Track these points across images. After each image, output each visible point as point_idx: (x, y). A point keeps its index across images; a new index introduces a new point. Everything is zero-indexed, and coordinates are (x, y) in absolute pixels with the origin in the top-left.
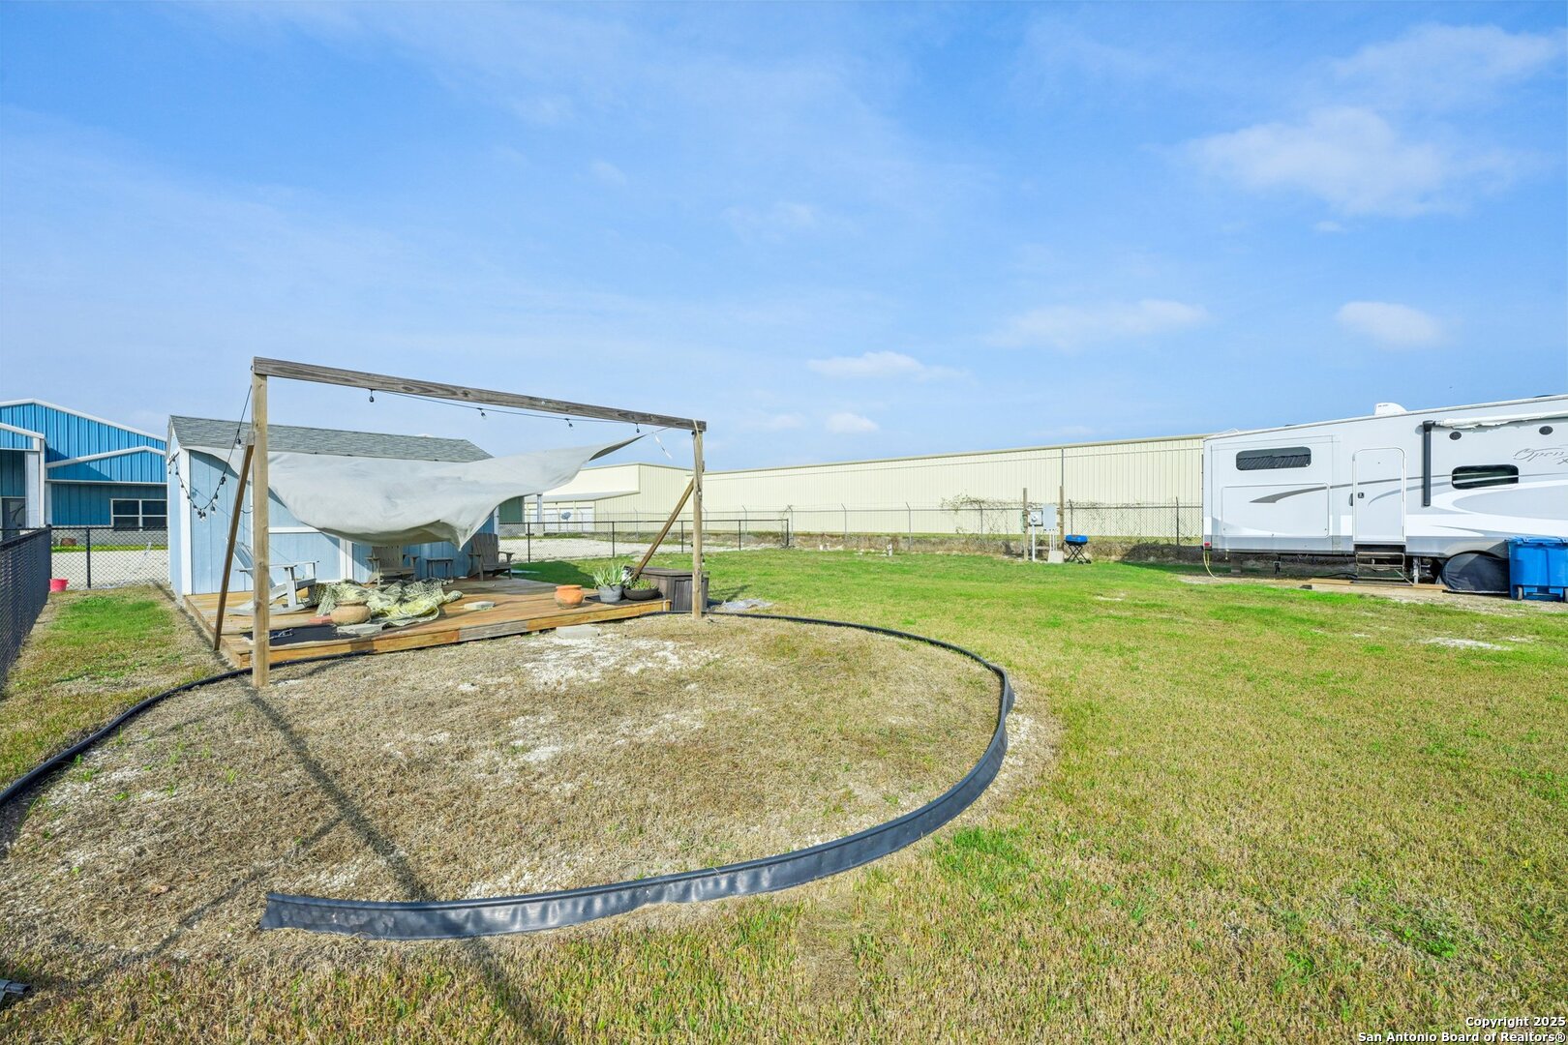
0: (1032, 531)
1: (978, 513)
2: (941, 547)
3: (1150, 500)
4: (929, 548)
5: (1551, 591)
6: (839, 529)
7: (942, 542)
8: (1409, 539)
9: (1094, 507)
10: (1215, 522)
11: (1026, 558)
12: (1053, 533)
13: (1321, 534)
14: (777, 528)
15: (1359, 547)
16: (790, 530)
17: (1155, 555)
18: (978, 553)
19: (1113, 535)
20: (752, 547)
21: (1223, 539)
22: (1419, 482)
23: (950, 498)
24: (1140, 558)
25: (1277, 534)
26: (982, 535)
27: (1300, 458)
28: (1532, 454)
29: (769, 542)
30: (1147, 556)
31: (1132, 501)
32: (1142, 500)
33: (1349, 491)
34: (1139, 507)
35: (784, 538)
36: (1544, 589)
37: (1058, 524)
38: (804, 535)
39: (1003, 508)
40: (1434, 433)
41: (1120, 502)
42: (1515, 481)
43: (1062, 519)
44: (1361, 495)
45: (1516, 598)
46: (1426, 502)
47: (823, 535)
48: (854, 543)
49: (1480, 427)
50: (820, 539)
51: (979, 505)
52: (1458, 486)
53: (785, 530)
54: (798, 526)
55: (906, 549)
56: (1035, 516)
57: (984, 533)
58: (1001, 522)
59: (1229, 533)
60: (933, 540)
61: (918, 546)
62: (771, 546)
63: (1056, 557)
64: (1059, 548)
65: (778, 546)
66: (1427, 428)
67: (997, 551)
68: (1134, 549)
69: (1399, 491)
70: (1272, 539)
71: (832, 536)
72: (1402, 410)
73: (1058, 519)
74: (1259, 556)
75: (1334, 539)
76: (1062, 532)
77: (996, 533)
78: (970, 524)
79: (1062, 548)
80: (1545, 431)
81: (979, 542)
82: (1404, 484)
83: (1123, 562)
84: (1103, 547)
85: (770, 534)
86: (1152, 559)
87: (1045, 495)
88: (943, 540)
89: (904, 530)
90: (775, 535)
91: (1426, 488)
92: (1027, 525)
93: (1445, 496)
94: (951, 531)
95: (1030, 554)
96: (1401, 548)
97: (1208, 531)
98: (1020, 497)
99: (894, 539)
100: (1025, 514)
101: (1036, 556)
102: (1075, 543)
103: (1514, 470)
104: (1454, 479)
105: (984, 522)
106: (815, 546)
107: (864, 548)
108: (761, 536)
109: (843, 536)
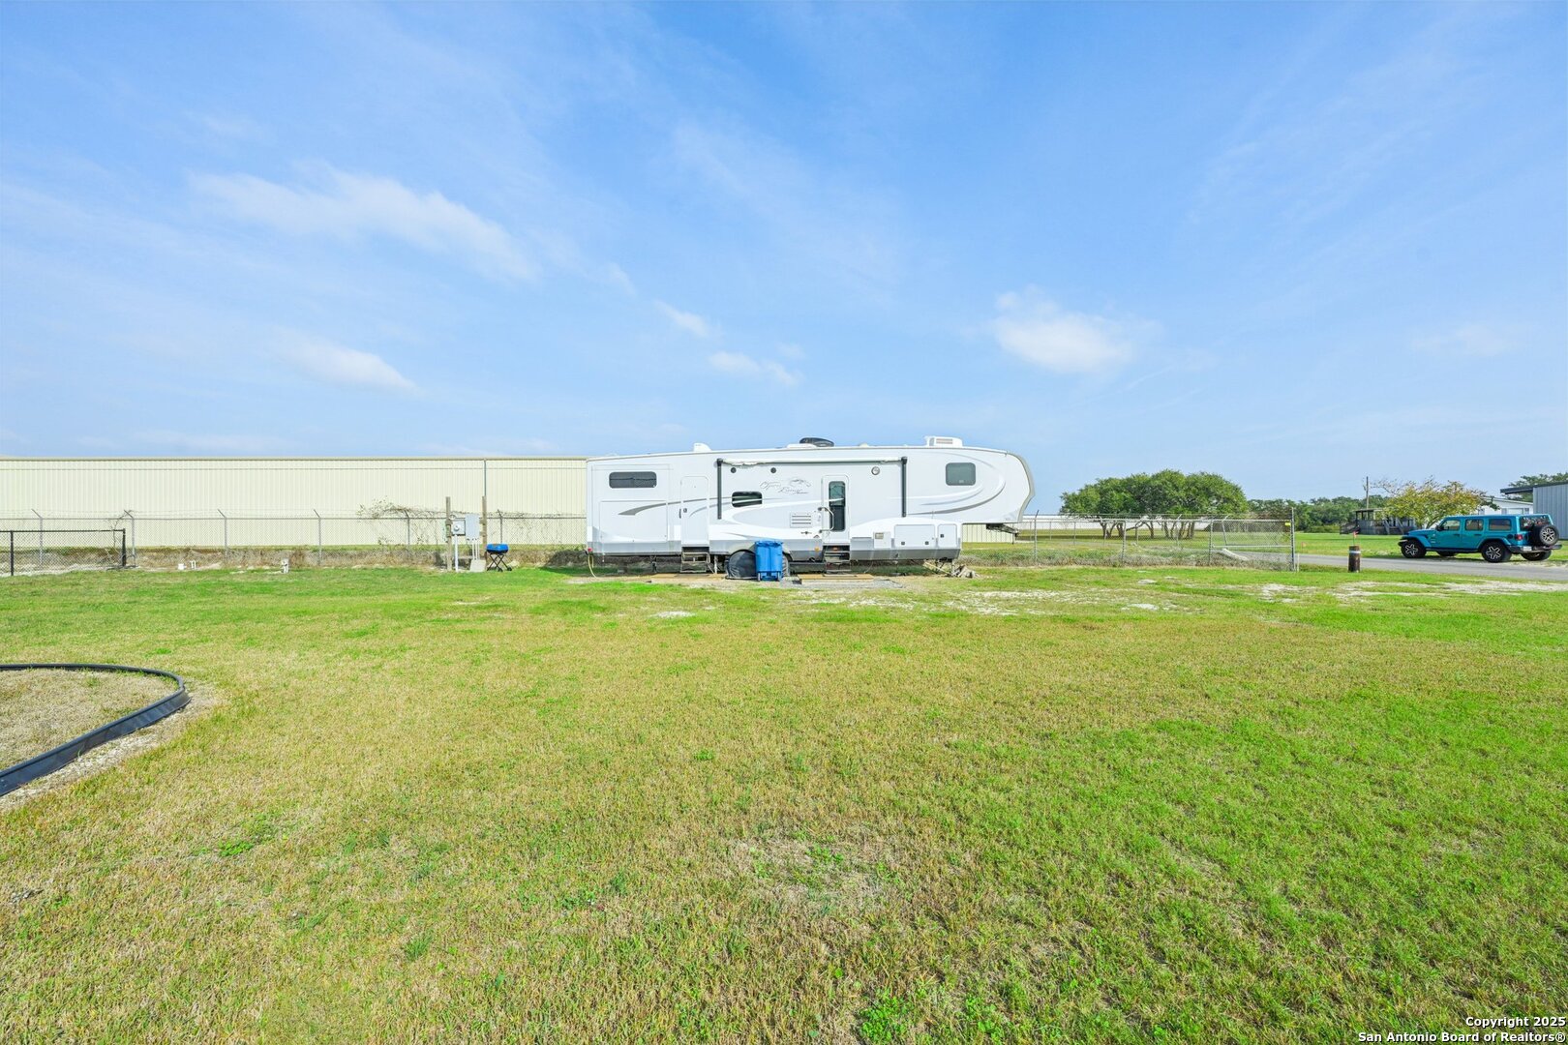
0: (457, 541)
1: (405, 523)
2: (359, 561)
3: (569, 512)
4: (345, 561)
5: (773, 574)
6: (216, 542)
7: (360, 555)
8: (711, 542)
9: (520, 517)
10: (595, 531)
11: (450, 568)
12: (477, 543)
13: (663, 540)
14: (106, 542)
15: (686, 549)
16: (128, 544)
17: (573, 561)
18: (405, 565)
19: (538, 543)
20: (55, 570)
21: (600, 544)
22: (716, 502)
23: (369, 505)
24: (560, 564)
25: (637, 540)
26: (409, 546)
27: (647, 480)
28: (768, 485)
29: (89, 561)
30: (567, 561)
31: (554, 513)
32: (563, 510)
33: (677, 507)
34: (559, 517)
35: (120, 556)
36: (769, 573)
37: (481, 533)
38: (157, 551)
39: (431, 517)
40: (723, 467)
41: (544, 512)
42: (760, 502)
43: (485, 529)
44: (685, 510)
45: (756, 580)
46: (719, 517)
47: (187, 550)
48: (239, 559)
49: (745, 466)
50: (181, 555)
51: (406, 514)
52: (735, 505)
53: (119, 545)
54: (141, 538)
55: (315, 564)
56: (457, 525)
57: (411, 543)
58: (430, 532)
59: (604, 540)
60: (351, 552)
61: (330, 559)
62: (93, 567)
63: (478, 566)
64: (481, 557)
65: (104, 568)
66: (719, 463)
67: (426, 562)
68: (555, 556)
69: (705, 508)
70: (632, 545)
71: (205, 551)
72: (709, 450)
73: (480, 528)
74: (646, 557)
75: (671, 543)
76: (485, 541)
77: (425, 543)
78: (396, 534)
79: (485, 557)
80: (773, 471)
81: (406, 552)
82: (708, 503)
83: (544, 568)
84: (528, 555)
85: (92, 550)
86: (570, 564)
87: (468, 504)
88: (361, 553)
89: (314, 542)
90: (100, 552)
91: (719, 505)
92: (450, 536)
93: (729, 511)
94: (372, 541)
95: (454, 565)
96: (706, 549)
97: (590, 539)
98: (442, 506)
99: (298, 553)
100: (449, 524)
101: (459, 565)
102: (496, 552)
103: (759, 496)
104: (733, 500)
105: (411, 531)
106: (175, 564)
107: (253, 564)
108: (70, 554)
109: (222, 551)
